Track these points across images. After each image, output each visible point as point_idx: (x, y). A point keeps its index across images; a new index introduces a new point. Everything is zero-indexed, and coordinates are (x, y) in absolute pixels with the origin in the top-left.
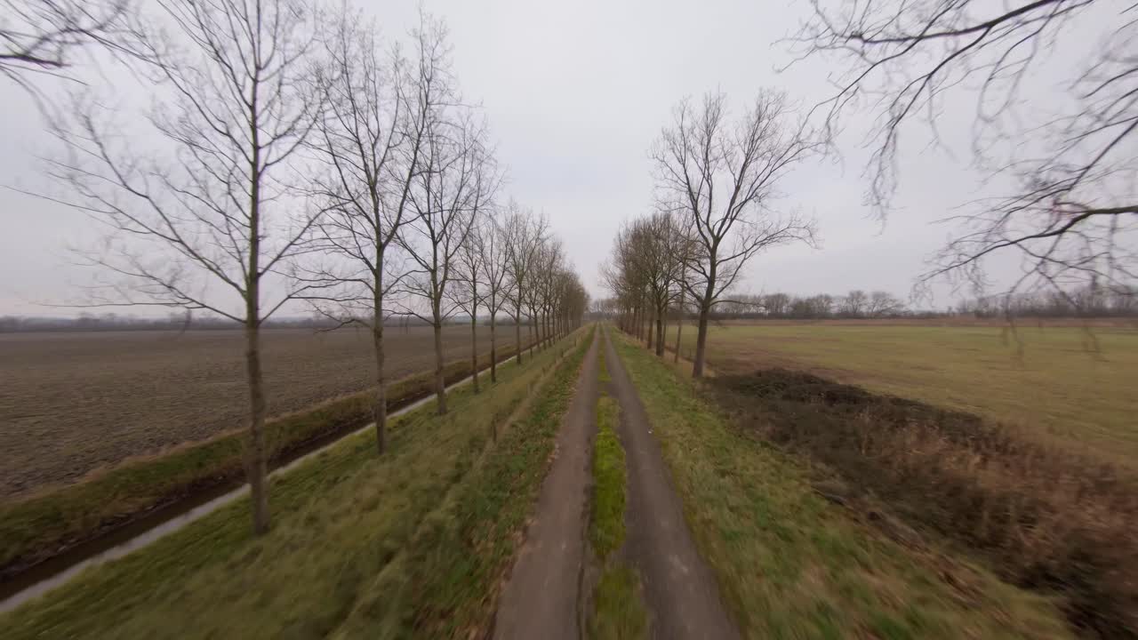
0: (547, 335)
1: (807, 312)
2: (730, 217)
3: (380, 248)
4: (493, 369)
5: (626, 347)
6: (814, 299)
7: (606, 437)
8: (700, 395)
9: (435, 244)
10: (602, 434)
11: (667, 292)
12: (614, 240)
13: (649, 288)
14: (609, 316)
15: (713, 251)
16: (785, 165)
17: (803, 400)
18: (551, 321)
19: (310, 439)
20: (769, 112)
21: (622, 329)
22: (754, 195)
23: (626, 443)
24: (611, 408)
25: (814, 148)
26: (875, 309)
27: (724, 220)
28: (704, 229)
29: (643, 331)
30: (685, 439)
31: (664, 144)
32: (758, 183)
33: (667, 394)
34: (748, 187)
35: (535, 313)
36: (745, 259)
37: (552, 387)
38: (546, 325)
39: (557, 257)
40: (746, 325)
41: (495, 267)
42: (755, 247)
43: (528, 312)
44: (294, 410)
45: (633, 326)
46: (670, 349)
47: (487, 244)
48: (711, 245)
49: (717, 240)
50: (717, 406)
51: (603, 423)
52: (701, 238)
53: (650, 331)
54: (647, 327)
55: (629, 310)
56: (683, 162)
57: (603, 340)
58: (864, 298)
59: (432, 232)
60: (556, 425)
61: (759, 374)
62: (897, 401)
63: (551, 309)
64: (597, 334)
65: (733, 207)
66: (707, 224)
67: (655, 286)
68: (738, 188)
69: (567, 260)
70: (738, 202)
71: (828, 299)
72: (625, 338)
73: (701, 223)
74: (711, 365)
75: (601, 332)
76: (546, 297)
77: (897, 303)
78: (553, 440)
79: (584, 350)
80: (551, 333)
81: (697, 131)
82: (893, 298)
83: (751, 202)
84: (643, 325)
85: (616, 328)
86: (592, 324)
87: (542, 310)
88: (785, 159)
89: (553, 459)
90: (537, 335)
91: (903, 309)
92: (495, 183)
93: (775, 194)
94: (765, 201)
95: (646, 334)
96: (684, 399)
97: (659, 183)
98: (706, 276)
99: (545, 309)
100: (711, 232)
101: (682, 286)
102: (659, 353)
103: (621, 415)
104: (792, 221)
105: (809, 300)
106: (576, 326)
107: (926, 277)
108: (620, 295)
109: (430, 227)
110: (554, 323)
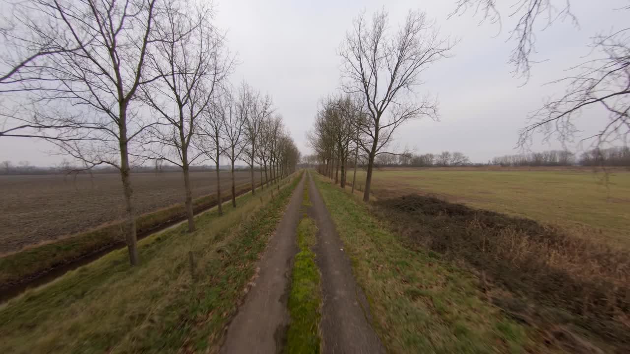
0: (273, 177)
1: (420, 163)
2: (388, 99)
3: (123, 103)
4: (234, 199)
5: (323, 183)
6: (425, 156)
7: (304, 258)
8: (373, 214)
9: (181, 106)
10: (301, 253)
11: (347, 149)
12: (315, 117)
13: (336, 147)
14: (312, 166)
15: (377, 121)
16: (422, 65)
17: (433, 214)
18: (276, 168)
19: (85, 255)
20: (414, 27)
21: (320, 173)
22: (404, 83)
23: (322, 263)
24: (310, 228)
25: (441, 53)
26: (455, 162)
27: (384, 101)
28: (372, 106)
29: (332, 174)
30: (371, 255)
31: (347, 46)
32: (406, 76)
33: (351, 214)
34: (400, 78)
35: (265, 162)
36: (395, 127)
37: (266, 212)
38: (273, 171)
39: (279, 126)
40: (389, 170)
41: (234, 129)
42: (402, 120)
43: (259, 161)
44: (72, 233)
45: (327, 170)
46: (349, 184)
47: (227, 111)
48: (376, 116)
49: (380, 113)
50: (387, 222)
51: (303, 243)
52: (370, 112)
53: (337, 173)
54: (335, 172)
55: (324, 162)
56: (359, 58)
57: (308, 179)
58: (450, 155)
59: (178, 97)
60: (261, 246)
61: (404, 198)
62: (487, 213)
63: (276, 160)
64: (305, 176)
65: (391, 91)
66: (374, 103)
67: (340, 145)
68: (393, 80)
69: (285, 129)
70: (393, 88)
71: (431, 156)
72: (322, 178)
73: (370, 102)
74: (373, 194)
75: (307, 174)
76: (272, 152)
77: (465, 159)
78: (256, 263)
79: (295, 185)
80: (276, 176)
81: (368, 40)
82: (463, 156)
83: (402, 88)
84: (332, 170)
85: (316, 172)
86: (302, 170)
87: (269, 160)
88: (423, 60)
89: (250, 287)
90: (266, 177)
91: (468, 162)
92: (228, 64)
93: (417, 82)
94: (411, 87)
95: (334, 176)
96: (364, 218)
97: (344, 74)
98: (373, 137)
99: (271, 159)
100: (376, 108)
101: (357, 144)
102: (342, 186)
103: (318, 234)
104: (424, 103)
105: (422, 156)
106: (292, 171)
107: (529, 128)
108: (320, 153)
109: (176, 93)
110: (278, 170)
